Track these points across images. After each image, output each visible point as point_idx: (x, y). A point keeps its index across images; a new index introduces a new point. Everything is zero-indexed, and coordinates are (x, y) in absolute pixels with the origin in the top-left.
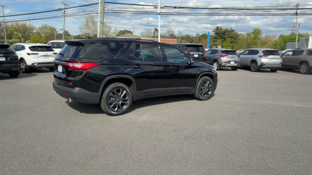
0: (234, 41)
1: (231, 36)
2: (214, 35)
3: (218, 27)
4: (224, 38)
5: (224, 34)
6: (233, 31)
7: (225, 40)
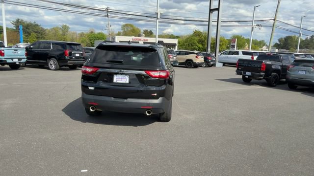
0: (41, 37)
1: (36, 31)
2: (14, 28)
3: (19, 19)
4: (28, 32)
5: (27, 28)
6: (37, 25)
7: (30, 34)
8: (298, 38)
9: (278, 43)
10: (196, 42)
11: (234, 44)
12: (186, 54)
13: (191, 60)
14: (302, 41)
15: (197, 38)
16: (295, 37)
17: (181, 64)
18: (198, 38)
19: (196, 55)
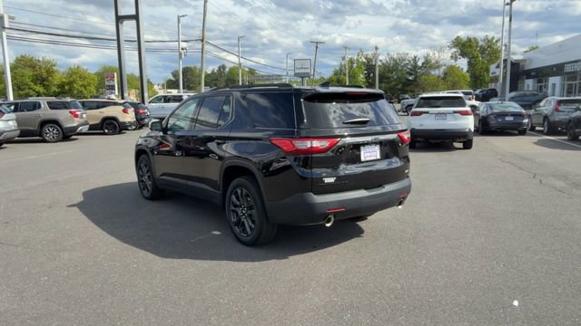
8: (201, 70)
9: (173, 79)
10: (28, 81)
11: (111, 83)
12: (98, 108)
13: (114, 119)
14: (207, 76)
15: (29, 72)
16: (195, 67)
17: (92, 127)
18: (31, 74)
19: (122, 108)
